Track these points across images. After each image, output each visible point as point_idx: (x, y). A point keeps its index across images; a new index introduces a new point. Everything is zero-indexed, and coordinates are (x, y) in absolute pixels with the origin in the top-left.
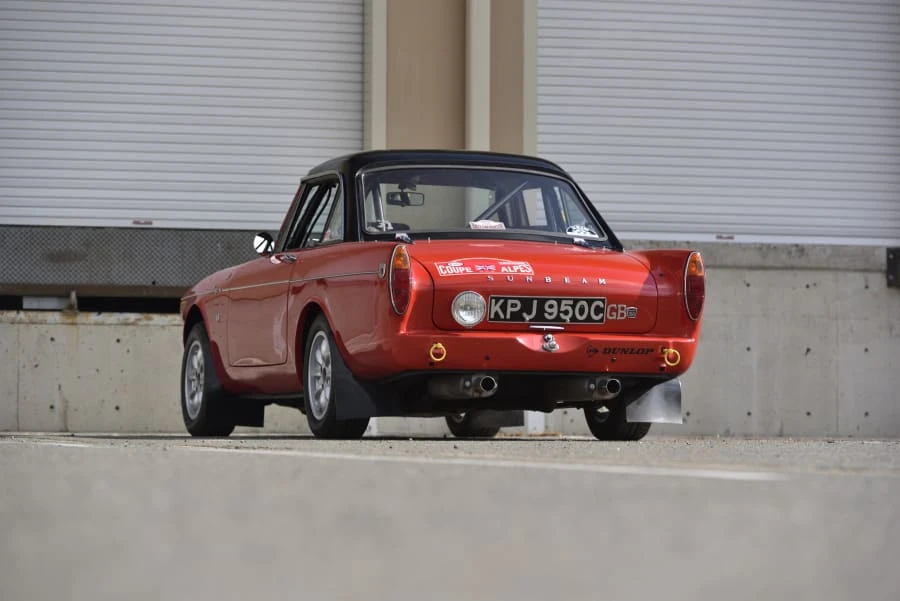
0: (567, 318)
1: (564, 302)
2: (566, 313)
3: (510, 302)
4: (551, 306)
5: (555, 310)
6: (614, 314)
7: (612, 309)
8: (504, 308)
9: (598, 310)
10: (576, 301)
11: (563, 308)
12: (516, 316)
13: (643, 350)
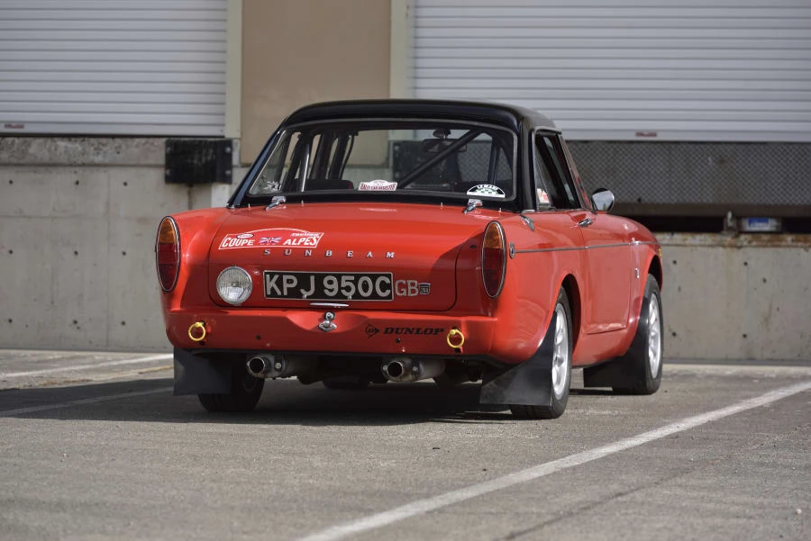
0: (350, 295)
1: (344, 278)
2: (348, 289)
3: (285, 278)
4: (330, 282)
5: (335, 286)
6: (404, 290)
7: (401, 285)
8: (280, 283)
9: (384, 286)
10: (357, 277)
11: (344, 284)
12: (294, 292)
13: (432, 330)
